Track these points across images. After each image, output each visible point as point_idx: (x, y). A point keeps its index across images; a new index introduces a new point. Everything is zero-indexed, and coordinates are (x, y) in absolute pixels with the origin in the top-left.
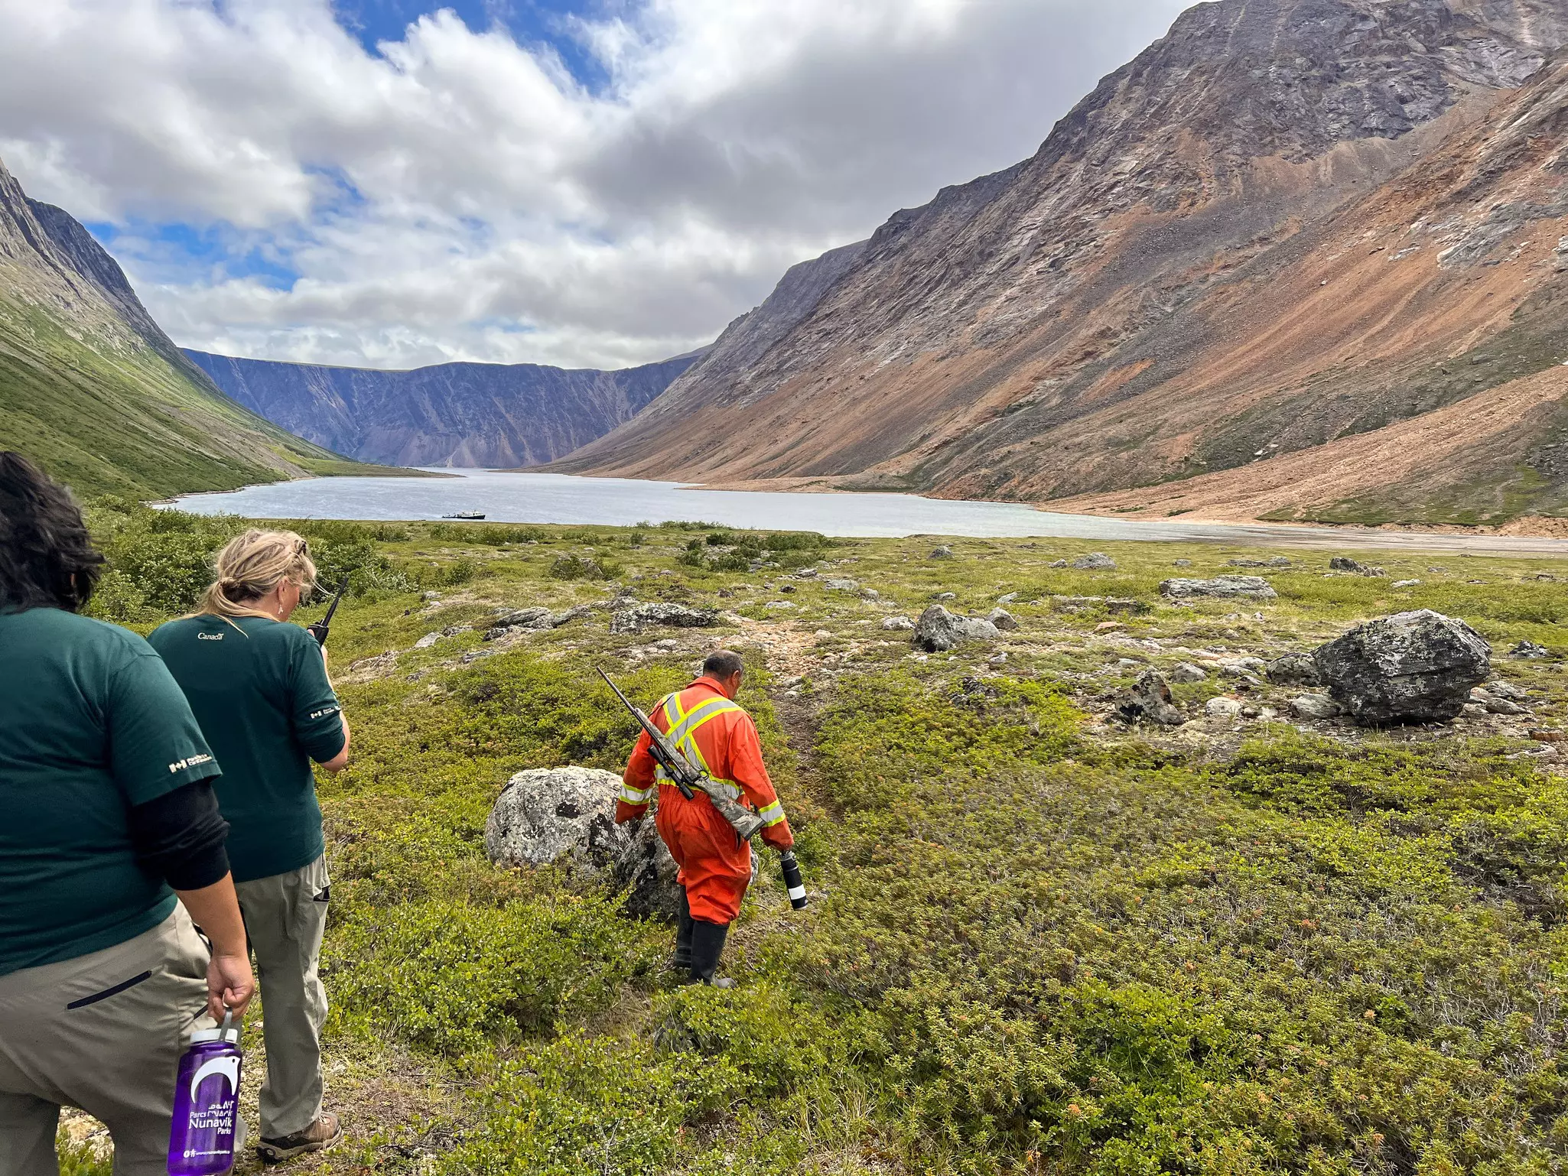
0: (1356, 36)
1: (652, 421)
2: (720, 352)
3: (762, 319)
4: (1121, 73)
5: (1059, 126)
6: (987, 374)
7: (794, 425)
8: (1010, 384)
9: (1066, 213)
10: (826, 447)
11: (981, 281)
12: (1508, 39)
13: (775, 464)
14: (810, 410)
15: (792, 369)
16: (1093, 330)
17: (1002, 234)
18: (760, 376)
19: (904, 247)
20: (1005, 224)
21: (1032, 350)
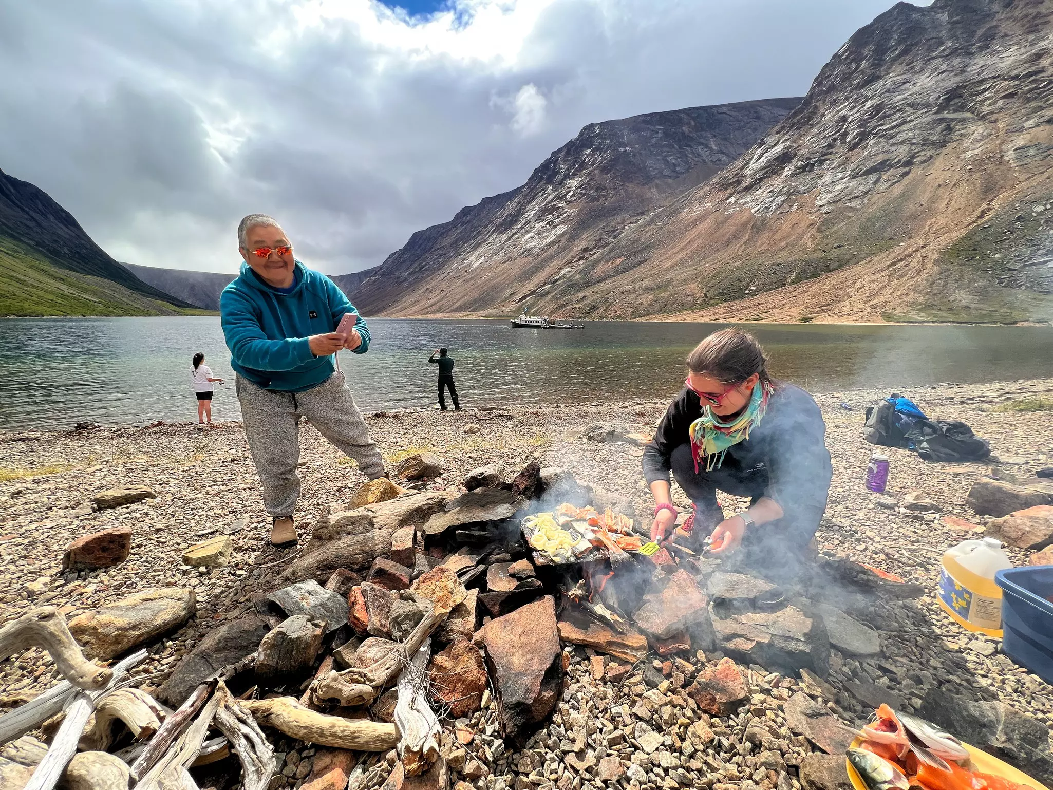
0: (655, 140)
1: (359, 295)
2: (386, 266)
3: (403, 253)
4: (560, 150)
5: (536, 171)
6: (533, 267)
7: (437, 292)
8: (548, 270)
9: (549, 203)
10: (458, 300)
11: (514, 231)
12: (707, 146)
13: (434, 308)
14: (444, 285)
15: (427, 270)
16: (580, 248)
17: (520, 212)
18: (410, 274)
19: (469, 222)
20: (520, 208)
21: (552, 257)
